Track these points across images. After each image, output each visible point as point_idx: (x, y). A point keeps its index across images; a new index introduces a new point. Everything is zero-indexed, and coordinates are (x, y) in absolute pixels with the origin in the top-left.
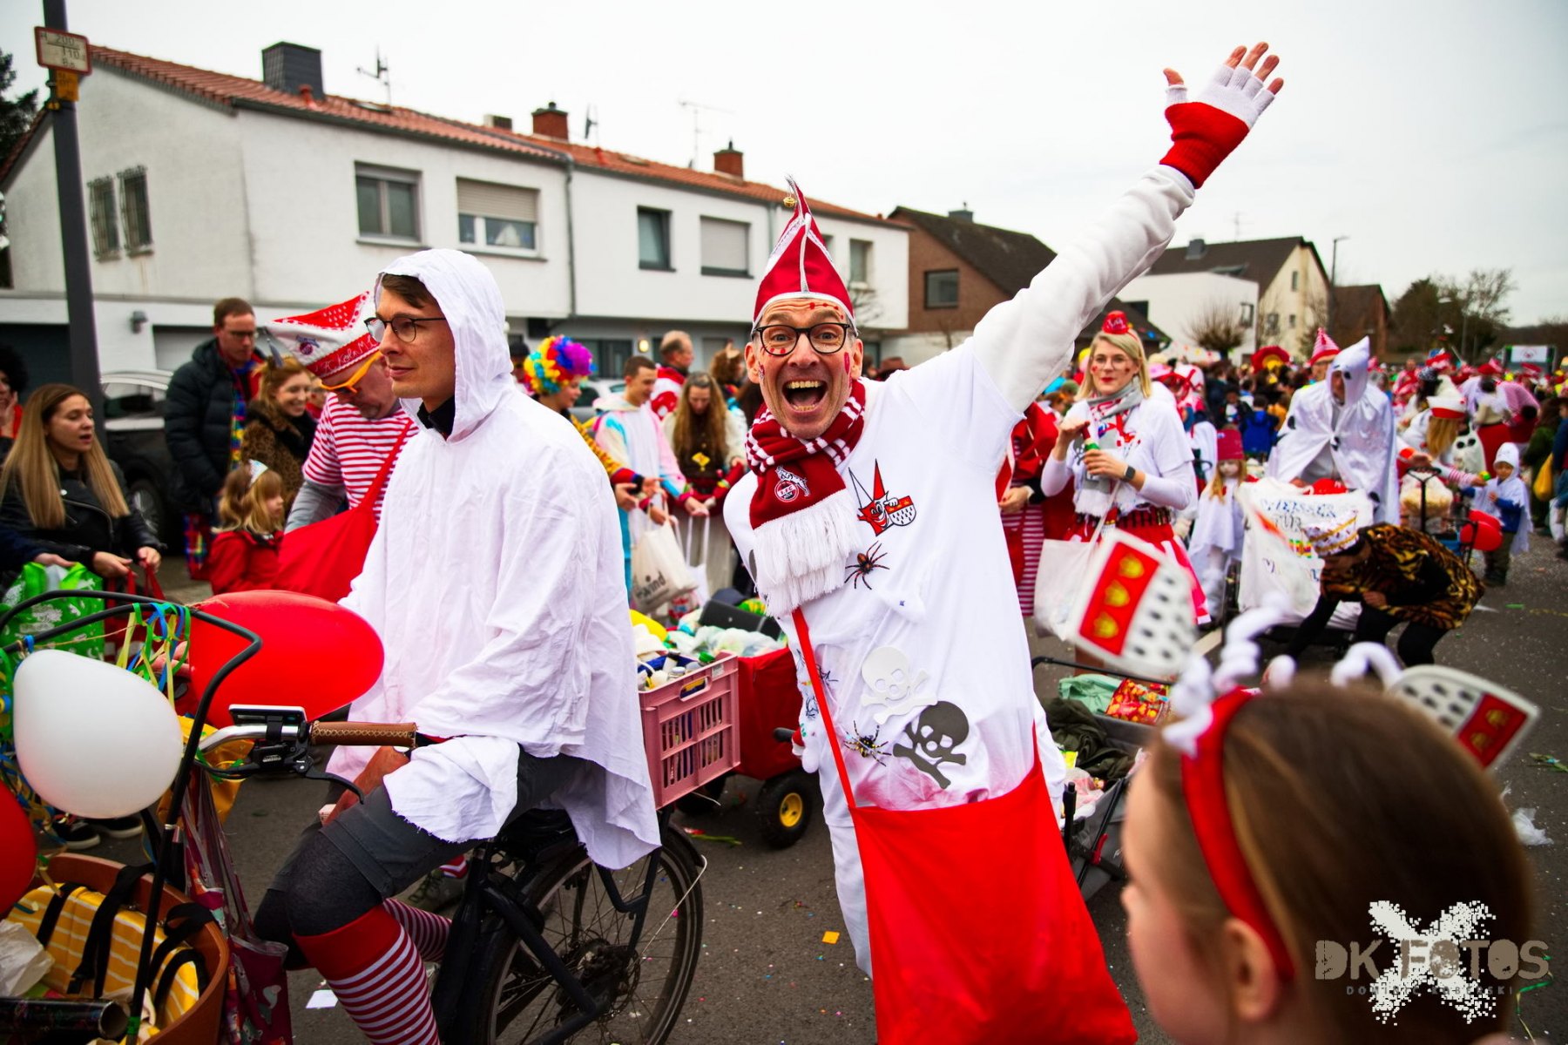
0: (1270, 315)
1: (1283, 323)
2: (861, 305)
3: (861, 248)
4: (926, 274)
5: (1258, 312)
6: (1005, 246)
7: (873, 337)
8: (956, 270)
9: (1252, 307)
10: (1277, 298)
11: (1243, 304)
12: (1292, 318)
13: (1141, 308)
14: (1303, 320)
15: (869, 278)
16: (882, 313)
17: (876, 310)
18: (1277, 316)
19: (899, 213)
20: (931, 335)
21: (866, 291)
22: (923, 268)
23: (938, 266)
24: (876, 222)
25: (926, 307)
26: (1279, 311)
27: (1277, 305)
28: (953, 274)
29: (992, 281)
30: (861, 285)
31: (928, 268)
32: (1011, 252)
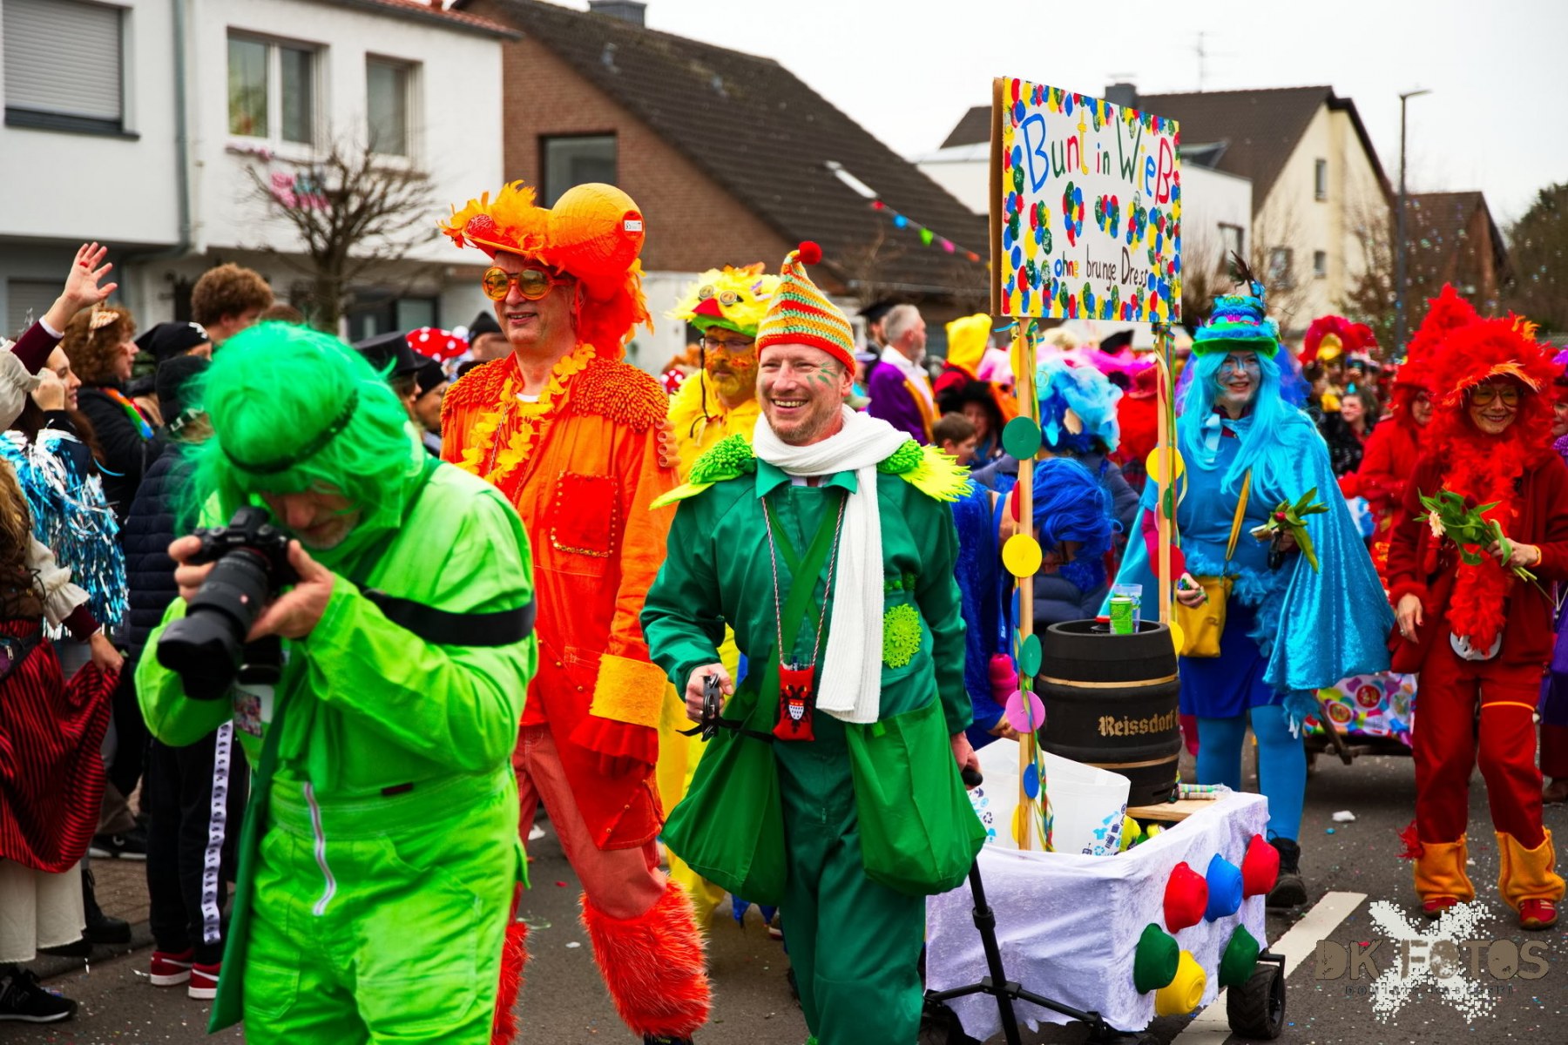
0: (1276, 250)
1: (1303, 269)
2: (394, 209)
3: (393, 74)
4: (543, 139)
5: (1252, 242)
6: (719, 84)
7: (423, 284)
8: (611, 133)
9: (1240, 231)
10: (1289, 214)
11: (1222, 226)
12: (1319, 256)
14: (1342, 260)
17: (430, 221)
18: (1289, 253)
22: (531, 128)
23: (568, 124)
24: (428, 17)
26: (1292, 243)
27: (1288, 229)
28: (608, 141)
29: (692, 160)
30: (398, 163)
31: (544, 128)
32: (733, 98)
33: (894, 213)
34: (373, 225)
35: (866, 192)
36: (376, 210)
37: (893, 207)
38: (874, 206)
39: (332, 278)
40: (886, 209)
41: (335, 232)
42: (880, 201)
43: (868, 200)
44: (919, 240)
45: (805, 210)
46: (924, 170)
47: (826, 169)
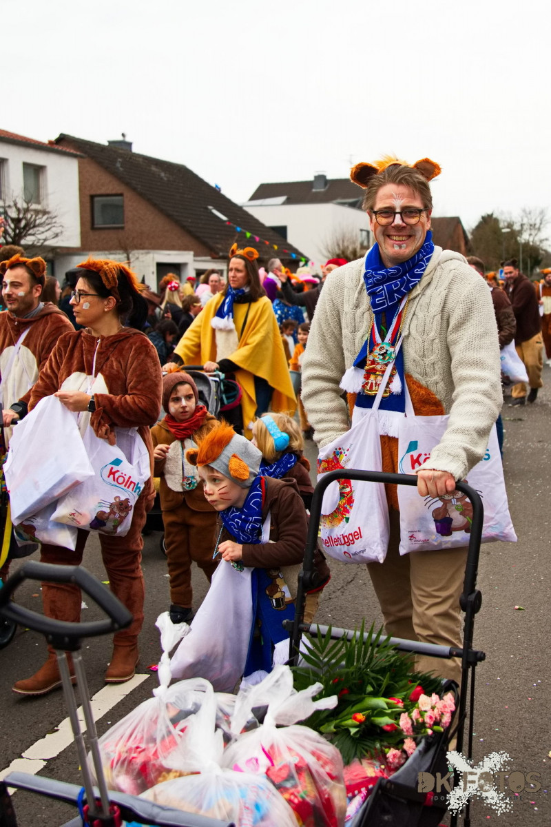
3: (34, 171)
4: (92, 197)
6: (163, 174)
7: (50, 255)
8: (121, 195)
11: (361, 230)
13: (281, 231)
15: (43, 200)
23: (103, 191)
24: (49, 148)
25: (93, 228)
28: (120, 198)
29: (155, 205)
31: (93, 193)
32: (169, 181)
33: (235, 226)
35: (224, 218)
37: (234, 224)
38: (227, 223)
40: (232, 224)
41: (15, 235)
42: (229, 221)
43: (225, 221)
44: (245, 236)
45: (200, 225)
46: (245, 209)
47: (207, 209)
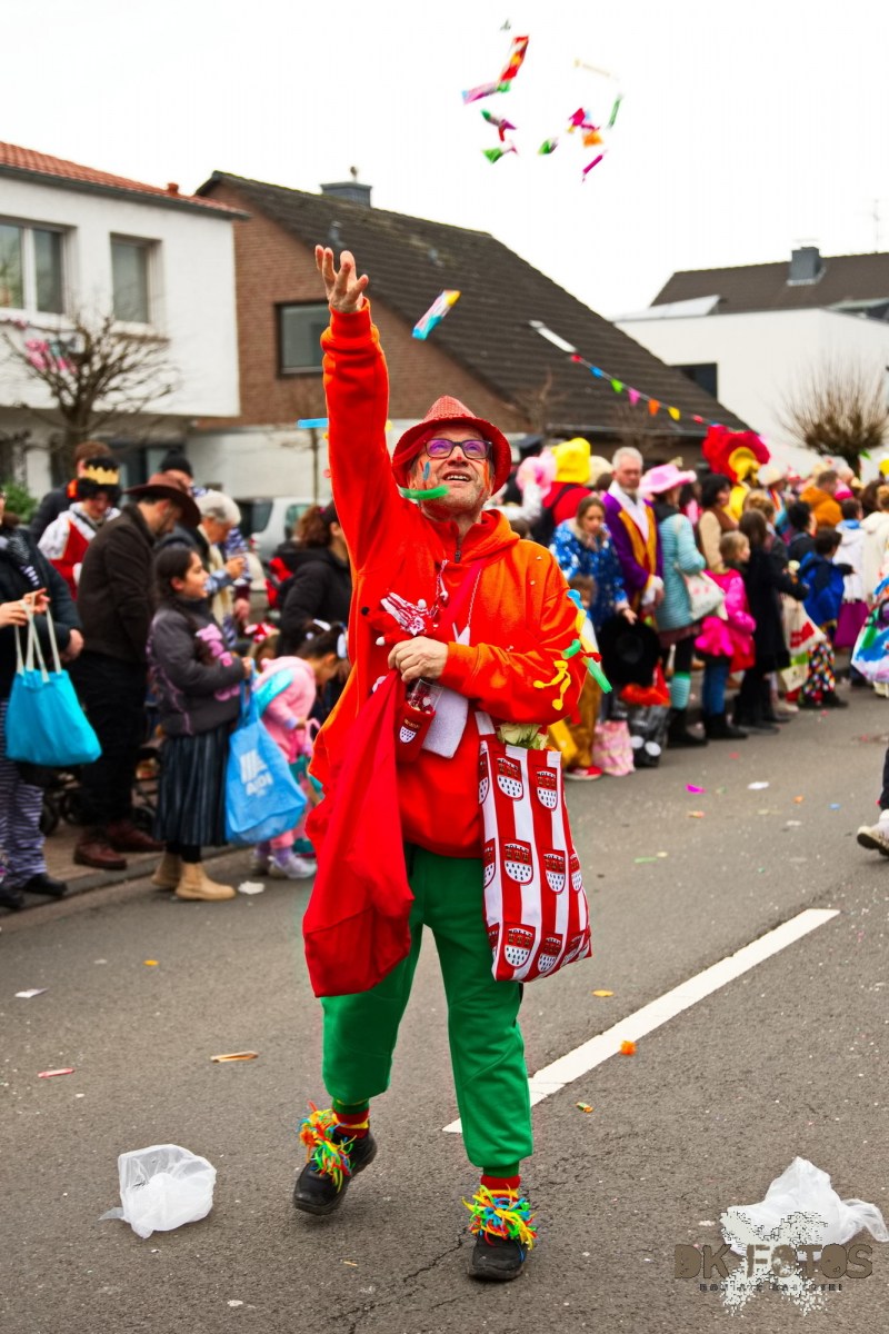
2: (132, 367)
3: (136, 252)
4: (278, 308)
6: (434, 254)
7: (165, 434)
13: (703, 376)
15: (153, 316)
16: (180, 383)
17: (167, 377)
19: (218, 185)
20: (278, 429)
21: (143, 340)
22: (269, 297)
24: (168, 200)
25: (279, 375)
29: (408, 322)
30: (136, 328)
31: (280, 298)
32: (447, 267)
33: (589, 365)
34: (114, 383)
35: (565, 347)
36: (116, 369)
37: (588, 360)
38: (572, 359)
39: (81, 430)
40: (582, 361)
41: (81, 389)
42: (577, 355)
43: (568, 354)
44: (611, 388)
45: (508, 364)
46: (621, 326)
47: (530, 328)
